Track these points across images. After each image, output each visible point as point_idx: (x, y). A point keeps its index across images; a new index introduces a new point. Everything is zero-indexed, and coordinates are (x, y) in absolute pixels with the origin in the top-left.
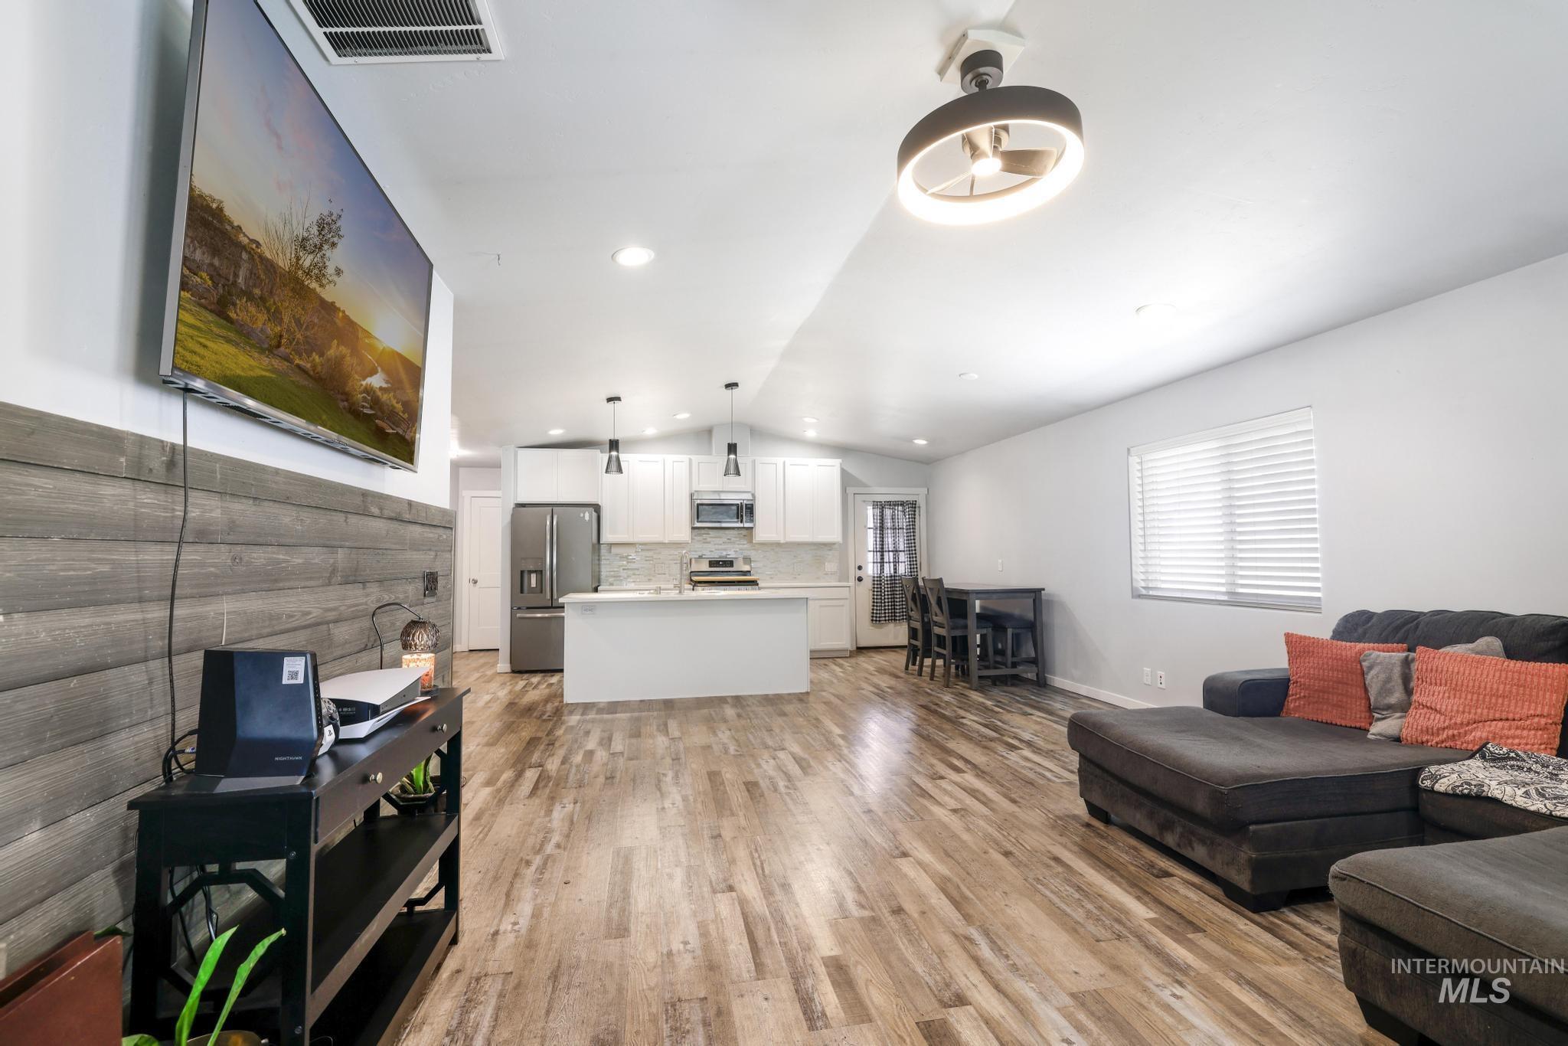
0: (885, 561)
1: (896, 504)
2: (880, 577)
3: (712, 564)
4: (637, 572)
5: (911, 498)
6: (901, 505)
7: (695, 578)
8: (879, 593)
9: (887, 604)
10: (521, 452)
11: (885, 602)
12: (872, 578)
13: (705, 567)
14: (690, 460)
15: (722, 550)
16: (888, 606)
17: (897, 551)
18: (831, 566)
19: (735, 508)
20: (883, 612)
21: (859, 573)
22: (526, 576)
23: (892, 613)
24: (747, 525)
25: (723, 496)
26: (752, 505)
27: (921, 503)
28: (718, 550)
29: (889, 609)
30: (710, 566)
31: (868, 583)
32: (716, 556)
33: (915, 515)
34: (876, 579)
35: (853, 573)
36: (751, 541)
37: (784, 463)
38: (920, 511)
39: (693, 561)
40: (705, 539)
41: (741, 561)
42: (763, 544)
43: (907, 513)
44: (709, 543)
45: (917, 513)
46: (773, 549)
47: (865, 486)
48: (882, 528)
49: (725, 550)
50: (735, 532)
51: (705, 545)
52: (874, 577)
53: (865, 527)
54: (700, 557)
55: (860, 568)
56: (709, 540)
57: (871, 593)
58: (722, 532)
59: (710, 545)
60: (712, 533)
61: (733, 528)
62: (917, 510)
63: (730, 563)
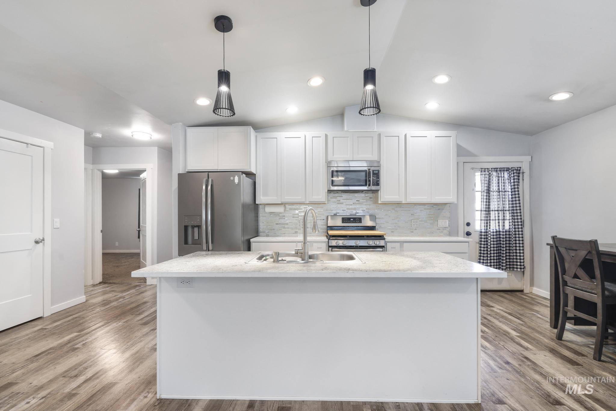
0: (491, 218)
1: (502, 170)
2: (486, 232)
3: (344, 220)
4: (286, 226)
5: (516, 165)
6: (507, 171)
7: (331, 232)
8: (486, 246)
9: (492, 255)
10: (190, 130)
11: (491, 254)
12: (478, 233)
13: (339, 223)
14: (326, 136)
15: (352, 209)
16: (494, 256)
17: (503, 210)
18: (443, 223)
19: (364, 173)
20: (489, 261)
21: (468, 229)
22: (190, 230)
23: (497, 262)
24: (374, 188)
25: (352, 164)
26: (378, 171)
27: (525, 168)
28: (349, 209)
29: (494, 259)
30: (343, 222)
31: (475, 238)
32: (347, 214)
33: (519, 179)
34: (483, 234)
35: (463, 229)
36: (375, 200)
37: (406, 135)
38: (523, 176)
39: (329, 218)
40: (339, 201)
41: (368, 218)
42: (385, 204)
43: (512, 178)
44: (342, 203)
45: (521, 178)
46: (394, 209)
47: (473, 155)
48: (488, 191)
49: (355, 209)
50: (362, 195)
51: (339, 205)
52: (481, 232)
53: (473, 190)
54: (335, 215)
55: (468, 224)
56: (342, 201)
57: (478, 245)
58: (351, 195)
59: (342, 206)
60: (345, 196)
61: (362, 191)
62: (521, 175)
63: (359, 220)
